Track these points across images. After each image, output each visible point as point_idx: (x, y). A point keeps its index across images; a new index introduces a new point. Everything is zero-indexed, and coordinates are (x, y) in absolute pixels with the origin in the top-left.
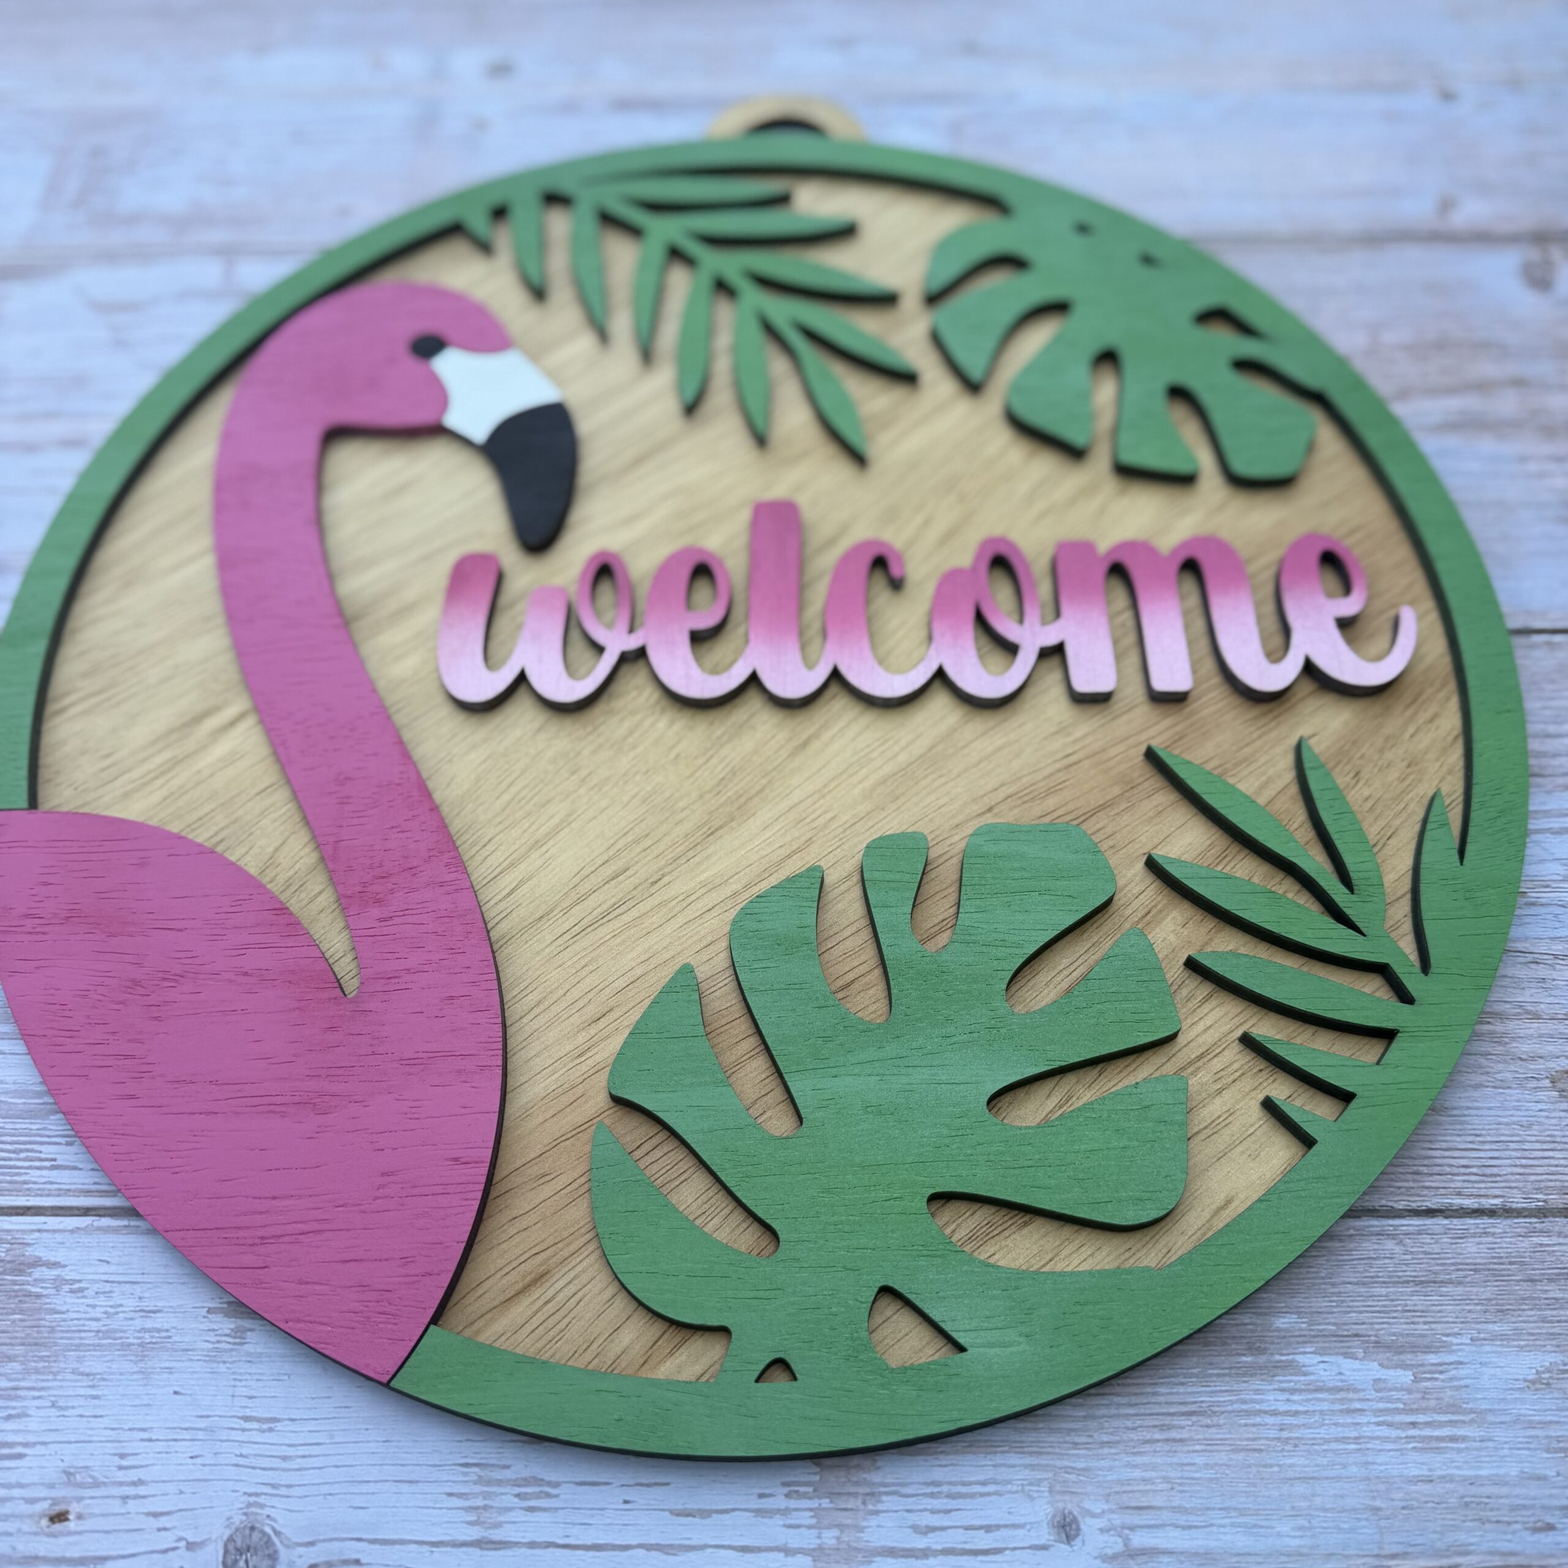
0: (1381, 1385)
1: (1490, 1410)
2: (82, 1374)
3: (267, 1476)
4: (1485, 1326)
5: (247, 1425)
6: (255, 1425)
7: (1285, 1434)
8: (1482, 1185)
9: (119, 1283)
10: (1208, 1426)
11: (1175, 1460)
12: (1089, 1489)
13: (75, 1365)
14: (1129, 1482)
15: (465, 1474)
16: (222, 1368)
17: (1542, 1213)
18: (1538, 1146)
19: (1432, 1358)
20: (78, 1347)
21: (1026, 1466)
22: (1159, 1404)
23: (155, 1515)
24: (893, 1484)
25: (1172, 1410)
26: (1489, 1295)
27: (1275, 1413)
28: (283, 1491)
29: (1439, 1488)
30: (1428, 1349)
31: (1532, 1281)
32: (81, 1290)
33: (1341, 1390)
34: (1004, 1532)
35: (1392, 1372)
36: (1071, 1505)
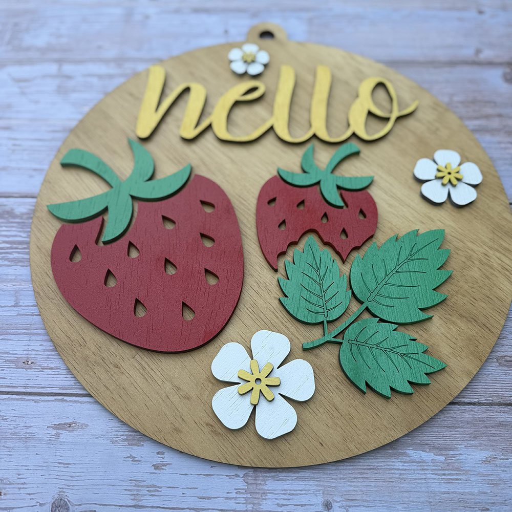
0: (434, 461)
1: (470, 470)
2: (6, 447)
3: (66, 482)
4: (470, 442)
5: (60, 465)
6: (62, 465)
7: (401, 477)
8: (471, 395)
9: (19, 417)
10: (376, 473)
11: (365, 484)
12: (336, 493)
13: (4, 444)
14: (349, 491)
15: (131, 483)
16: (52, 446)
17: (491, 404)
18: (491, 382)
19: (452, 452)
20: (5, 438)
21: (315, 485)
22: (360, 465)
23: (29, 494)
24: (271, 490)
25: (364, 468)
26: (472, 432)
27: (398, 469)
28: (71, 487)
29: (451, 496)
30: (451, 449)
31: (486, 427)
32: (6, 419)
33: (421, 462)
34: (307, 507)
35: (438, 457)
36: (330, 498)
